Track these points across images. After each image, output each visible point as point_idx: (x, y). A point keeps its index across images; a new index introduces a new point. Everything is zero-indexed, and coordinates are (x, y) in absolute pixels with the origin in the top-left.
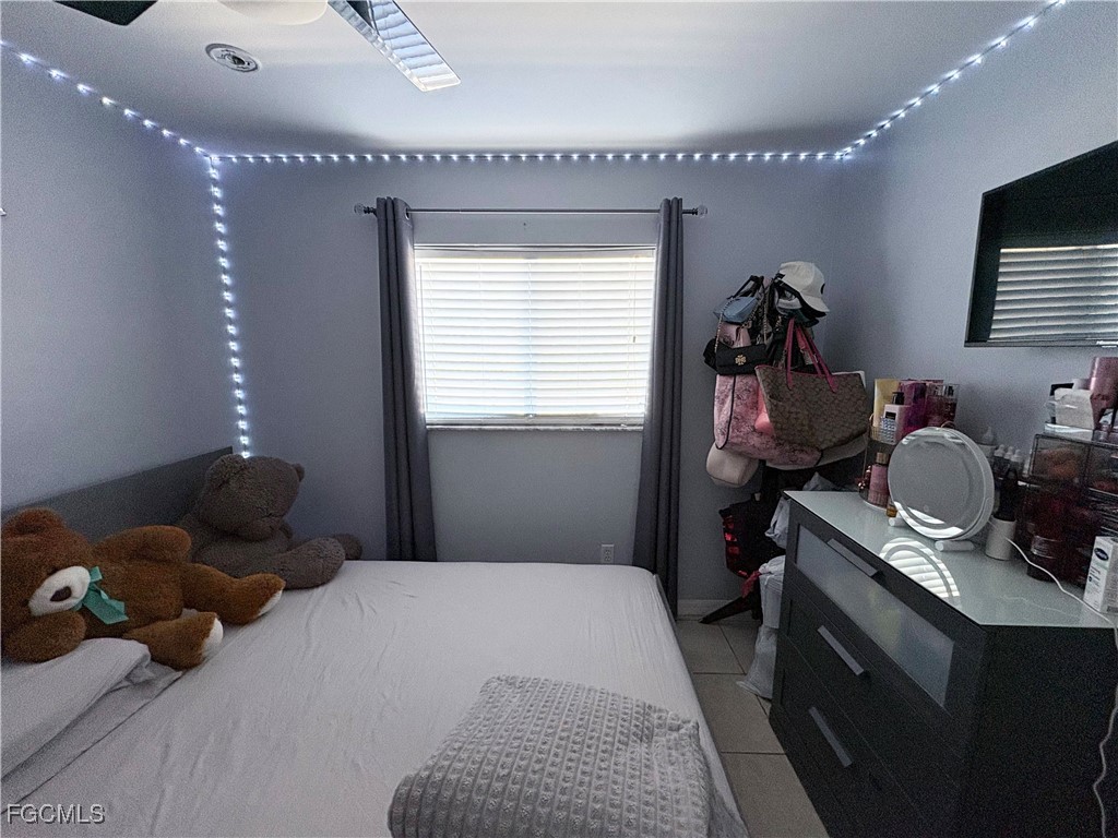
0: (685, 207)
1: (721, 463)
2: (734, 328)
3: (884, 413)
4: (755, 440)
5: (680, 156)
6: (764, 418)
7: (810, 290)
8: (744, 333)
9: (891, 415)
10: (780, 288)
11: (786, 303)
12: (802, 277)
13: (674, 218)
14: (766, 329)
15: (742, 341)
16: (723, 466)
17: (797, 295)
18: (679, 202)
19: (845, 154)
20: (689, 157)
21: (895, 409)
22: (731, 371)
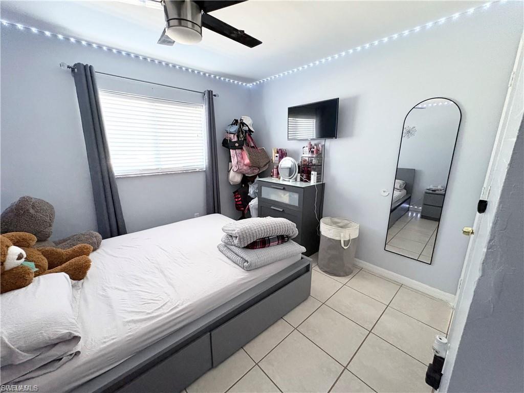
0: (214, 94)
1: (234, 177)
2: (233, 135)
3: (274, 157)
4: (245, 168)
5: (212, 76)
6: (247, 161)
7: (250, 125)
8: (235, 136)
9: (277, 156)
10: (243, 124)
11: (246, 128)
12: (248, 121)
13: (211, 97)
14: (242, 136)
15: (236, 139)
16: (235, 178)
17: (247, 126)
18: (212, 91)
19: (250, 85)
20: (215, 77)
21: (278, 155)
22: (235, 148)
